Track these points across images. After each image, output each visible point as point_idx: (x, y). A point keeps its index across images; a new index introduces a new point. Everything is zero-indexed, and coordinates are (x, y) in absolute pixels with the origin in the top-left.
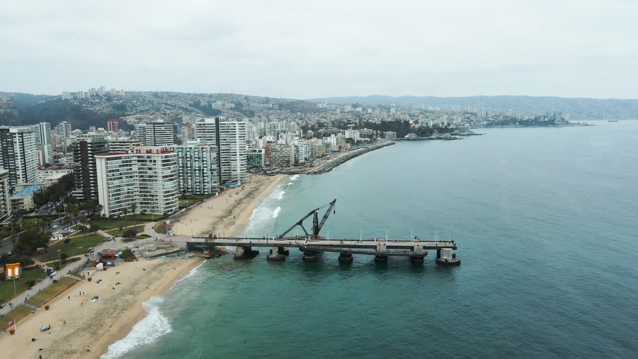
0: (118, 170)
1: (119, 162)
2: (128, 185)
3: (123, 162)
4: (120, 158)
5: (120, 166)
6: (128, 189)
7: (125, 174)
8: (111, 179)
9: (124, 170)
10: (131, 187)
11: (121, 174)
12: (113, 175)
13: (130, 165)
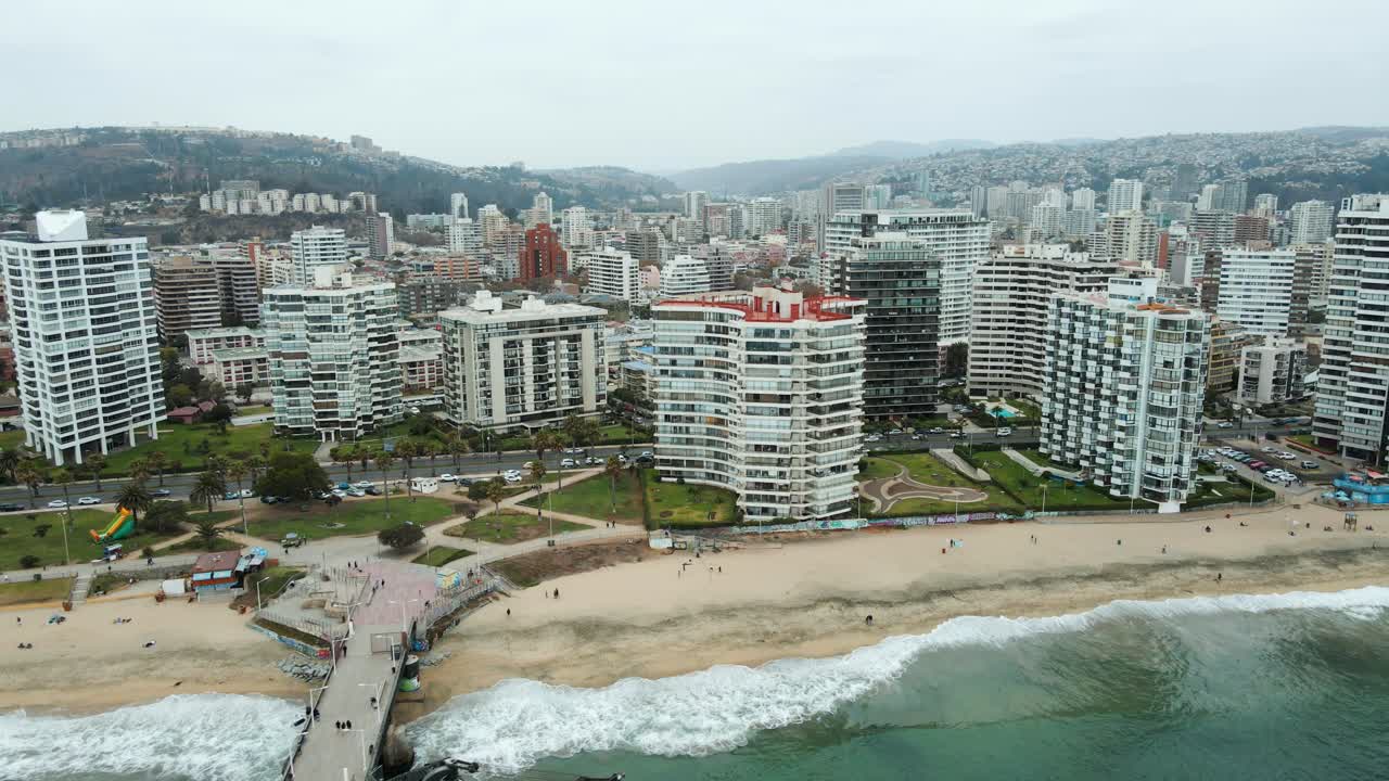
0: (691, 351)
1: (698, 327)
2: (717, 399)
3: (709, 329)
4: (699, 316)
5: (698, 340)
6: (717, 412)
7: (710, 364)
8: (664, 372)
9: (706, 351)
10: (723, 407)
11: (699, 363)
12: (674, 363)
13: (725, 342)
